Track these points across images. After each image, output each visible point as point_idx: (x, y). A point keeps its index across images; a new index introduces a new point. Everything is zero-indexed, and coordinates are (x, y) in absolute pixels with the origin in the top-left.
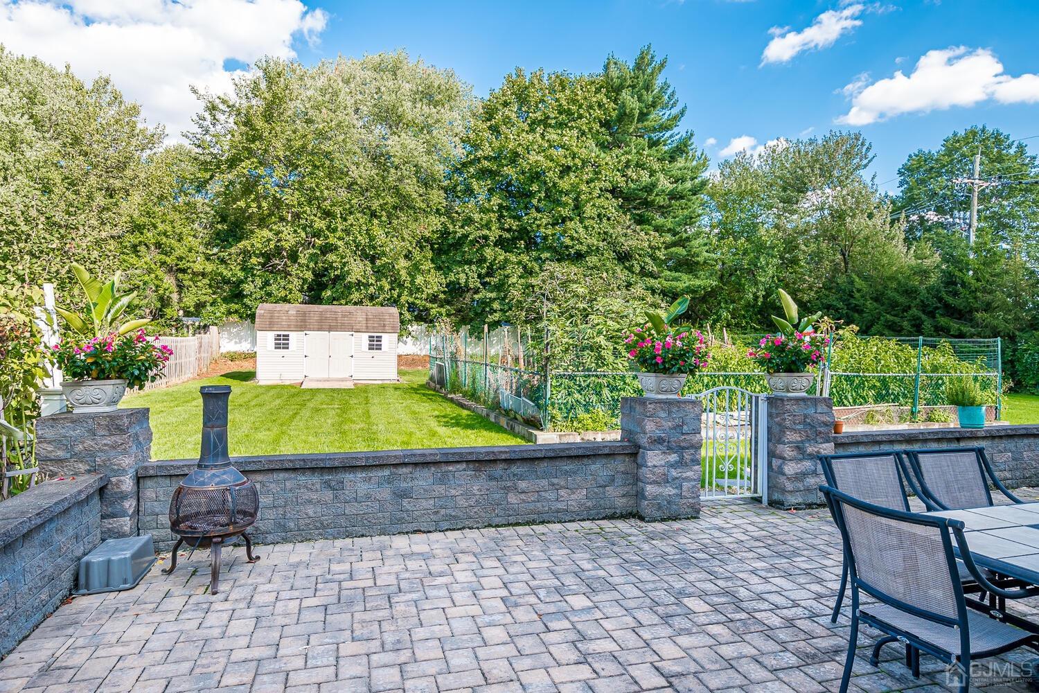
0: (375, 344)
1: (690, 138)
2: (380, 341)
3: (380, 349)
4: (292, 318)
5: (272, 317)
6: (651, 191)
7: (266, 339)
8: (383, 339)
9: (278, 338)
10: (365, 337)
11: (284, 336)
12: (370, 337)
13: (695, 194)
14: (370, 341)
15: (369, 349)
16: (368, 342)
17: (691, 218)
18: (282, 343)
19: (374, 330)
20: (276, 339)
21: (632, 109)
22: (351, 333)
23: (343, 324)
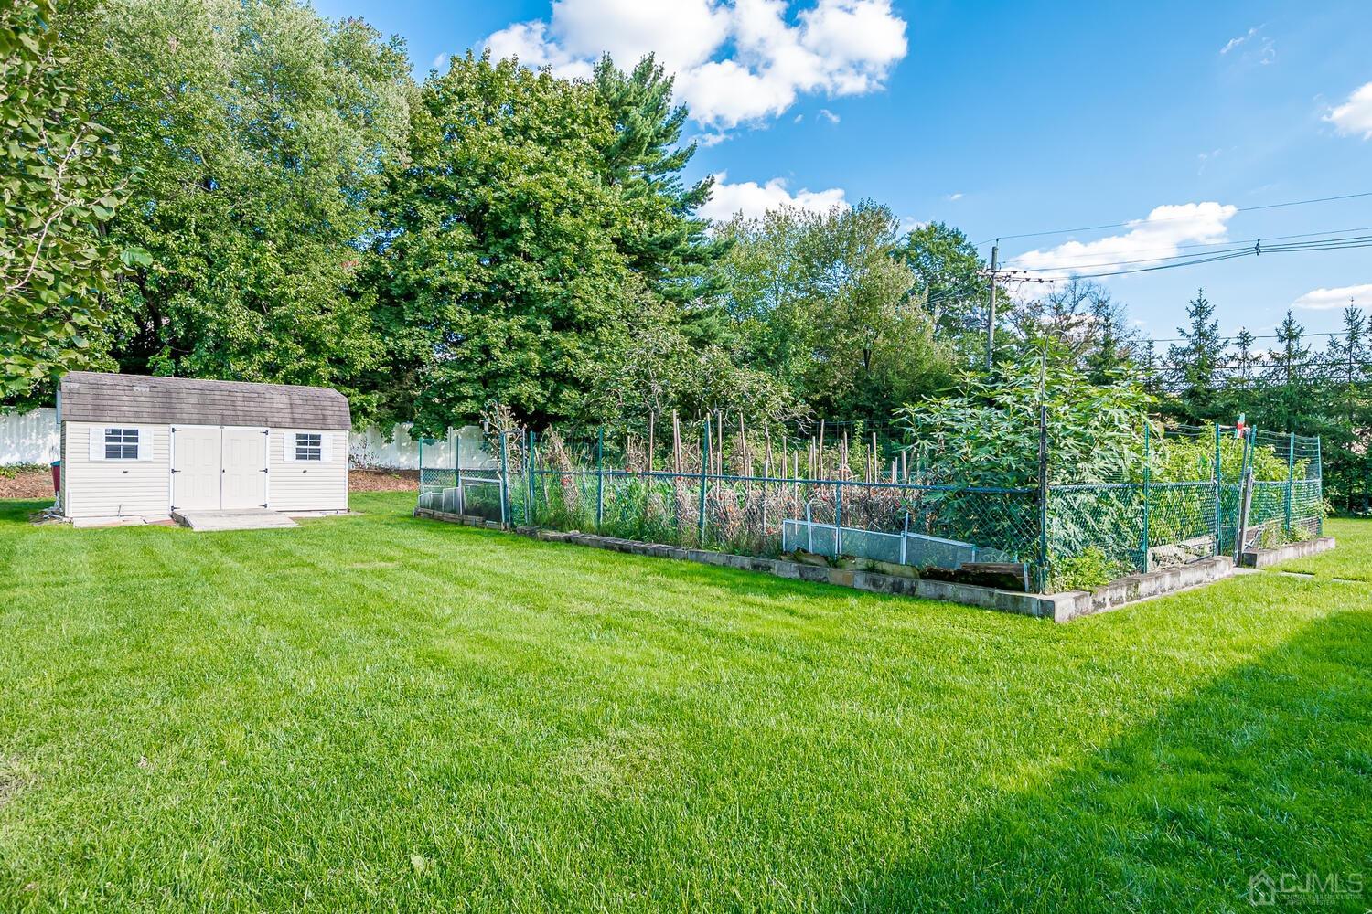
0: (308, 449)
1: (709, 186)
2: (318, 444)
3: (319, 458)
4: (143, 399)
5: (97, 397)
6: (671, 247)
7: (87, 439)
8: (323, 441)
9: (113, 436)
10: (290, 436)
11: (126, 432)
12: (299, 436)
13: (714, 258)
14: (299, 443)
15: (298, 457)
16: (295, 445)
17: (715, 288)
18: (122, 446)
19: (307, 423)
20: (108, 439)
21: (643, 136)
22: (265, 429)
23: (246, 413)
